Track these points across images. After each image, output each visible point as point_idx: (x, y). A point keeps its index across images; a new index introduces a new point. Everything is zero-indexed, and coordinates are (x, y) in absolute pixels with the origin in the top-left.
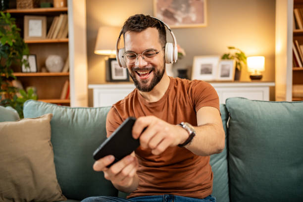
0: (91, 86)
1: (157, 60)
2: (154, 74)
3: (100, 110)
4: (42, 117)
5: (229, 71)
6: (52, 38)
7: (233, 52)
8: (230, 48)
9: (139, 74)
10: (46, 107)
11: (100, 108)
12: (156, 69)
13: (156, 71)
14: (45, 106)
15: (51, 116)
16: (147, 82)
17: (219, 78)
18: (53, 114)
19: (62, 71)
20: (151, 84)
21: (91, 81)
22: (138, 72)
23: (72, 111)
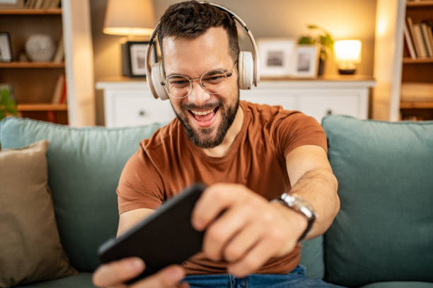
0: (100, 86)
1: (226, 88)
3: (123, 133)
4: (32, 147)
5: (308, 63)
6: (34, 6)
7: (314, 34)
8: (311, 27)
9: (193, 115)
10: (36, 130)
11: (124, 129)
12: (225, 106)
13: (226, 109)
14: (36, 126)
15: (47, 145)
16: (211, 131)
17: (295, 74)
18: (50, 140)
19: (52, 59)
20: (217, 134)
21: (98, 76)
23: (80, 134)
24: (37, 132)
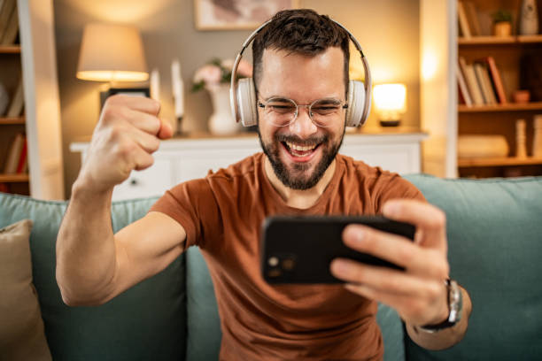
0: (75, 147)
2: (324, 152)
3: (134, 206)
4: (9, 230)
9: (288, 149)
10: (12, 205)
11: (134, 201)
12: (330, 142)
13: (330, 146)
14: (10, 201)
15: (29, 225)
16: (306, 168)
18: (32, 219)
20: (313, 173)
22: (288, 144)
24: (14, 207)
